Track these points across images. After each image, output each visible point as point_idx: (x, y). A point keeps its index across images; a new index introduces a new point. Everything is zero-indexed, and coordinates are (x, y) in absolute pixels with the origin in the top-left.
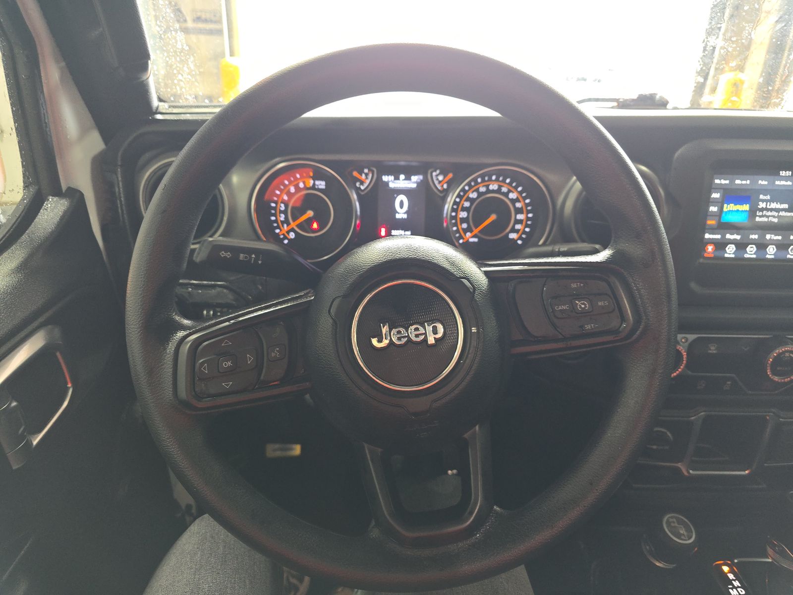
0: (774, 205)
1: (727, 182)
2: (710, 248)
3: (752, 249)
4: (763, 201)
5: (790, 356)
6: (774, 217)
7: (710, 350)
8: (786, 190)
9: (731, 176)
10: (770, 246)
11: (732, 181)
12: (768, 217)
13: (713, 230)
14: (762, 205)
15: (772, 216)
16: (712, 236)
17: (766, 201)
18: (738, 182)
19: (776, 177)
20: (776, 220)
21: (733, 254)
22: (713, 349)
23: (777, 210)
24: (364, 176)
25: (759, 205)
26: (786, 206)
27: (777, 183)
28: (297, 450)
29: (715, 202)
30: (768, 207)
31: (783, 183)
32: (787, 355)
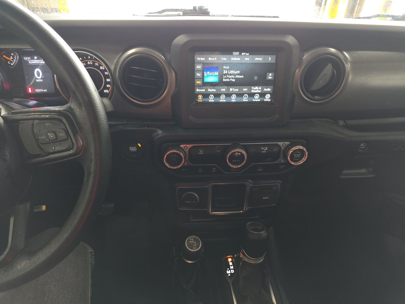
0: (232, 72)
1: (204, 59)
2: (200, 97)
3: (223, 97)
4: (226, 70)
5: (238, 154)
6: (233, 78)
7: (200, 152)
8: (238, 63)
9: (206, 56)
10: (233, 95)
11: (207, 59)
12: (230, 78)
13: (200, 87)
14: (225, 72)
15: (231, 78)
16: (200, 90)
17: (228, 70)
18: (210, 59)
19: (231, 56)
20: (234, 80)
21: (213, 100)
22: (201, 152)
23: (235, 75)
24: (11, 58)
25: (224, 72)
26: (238, 72)
27: (232, 59)
28: (44, 208)
29: (199, 71)
30: (229, 73)
31: (235, 59)
32: (237, 154)
